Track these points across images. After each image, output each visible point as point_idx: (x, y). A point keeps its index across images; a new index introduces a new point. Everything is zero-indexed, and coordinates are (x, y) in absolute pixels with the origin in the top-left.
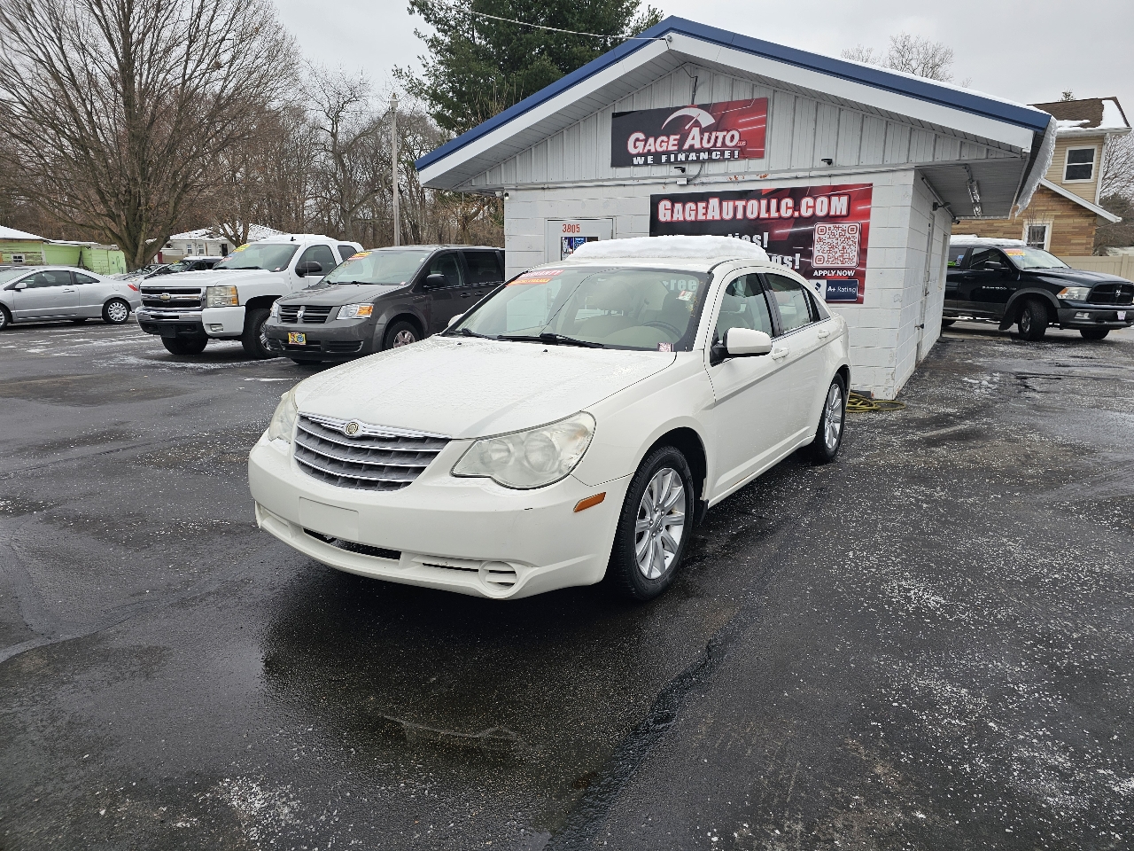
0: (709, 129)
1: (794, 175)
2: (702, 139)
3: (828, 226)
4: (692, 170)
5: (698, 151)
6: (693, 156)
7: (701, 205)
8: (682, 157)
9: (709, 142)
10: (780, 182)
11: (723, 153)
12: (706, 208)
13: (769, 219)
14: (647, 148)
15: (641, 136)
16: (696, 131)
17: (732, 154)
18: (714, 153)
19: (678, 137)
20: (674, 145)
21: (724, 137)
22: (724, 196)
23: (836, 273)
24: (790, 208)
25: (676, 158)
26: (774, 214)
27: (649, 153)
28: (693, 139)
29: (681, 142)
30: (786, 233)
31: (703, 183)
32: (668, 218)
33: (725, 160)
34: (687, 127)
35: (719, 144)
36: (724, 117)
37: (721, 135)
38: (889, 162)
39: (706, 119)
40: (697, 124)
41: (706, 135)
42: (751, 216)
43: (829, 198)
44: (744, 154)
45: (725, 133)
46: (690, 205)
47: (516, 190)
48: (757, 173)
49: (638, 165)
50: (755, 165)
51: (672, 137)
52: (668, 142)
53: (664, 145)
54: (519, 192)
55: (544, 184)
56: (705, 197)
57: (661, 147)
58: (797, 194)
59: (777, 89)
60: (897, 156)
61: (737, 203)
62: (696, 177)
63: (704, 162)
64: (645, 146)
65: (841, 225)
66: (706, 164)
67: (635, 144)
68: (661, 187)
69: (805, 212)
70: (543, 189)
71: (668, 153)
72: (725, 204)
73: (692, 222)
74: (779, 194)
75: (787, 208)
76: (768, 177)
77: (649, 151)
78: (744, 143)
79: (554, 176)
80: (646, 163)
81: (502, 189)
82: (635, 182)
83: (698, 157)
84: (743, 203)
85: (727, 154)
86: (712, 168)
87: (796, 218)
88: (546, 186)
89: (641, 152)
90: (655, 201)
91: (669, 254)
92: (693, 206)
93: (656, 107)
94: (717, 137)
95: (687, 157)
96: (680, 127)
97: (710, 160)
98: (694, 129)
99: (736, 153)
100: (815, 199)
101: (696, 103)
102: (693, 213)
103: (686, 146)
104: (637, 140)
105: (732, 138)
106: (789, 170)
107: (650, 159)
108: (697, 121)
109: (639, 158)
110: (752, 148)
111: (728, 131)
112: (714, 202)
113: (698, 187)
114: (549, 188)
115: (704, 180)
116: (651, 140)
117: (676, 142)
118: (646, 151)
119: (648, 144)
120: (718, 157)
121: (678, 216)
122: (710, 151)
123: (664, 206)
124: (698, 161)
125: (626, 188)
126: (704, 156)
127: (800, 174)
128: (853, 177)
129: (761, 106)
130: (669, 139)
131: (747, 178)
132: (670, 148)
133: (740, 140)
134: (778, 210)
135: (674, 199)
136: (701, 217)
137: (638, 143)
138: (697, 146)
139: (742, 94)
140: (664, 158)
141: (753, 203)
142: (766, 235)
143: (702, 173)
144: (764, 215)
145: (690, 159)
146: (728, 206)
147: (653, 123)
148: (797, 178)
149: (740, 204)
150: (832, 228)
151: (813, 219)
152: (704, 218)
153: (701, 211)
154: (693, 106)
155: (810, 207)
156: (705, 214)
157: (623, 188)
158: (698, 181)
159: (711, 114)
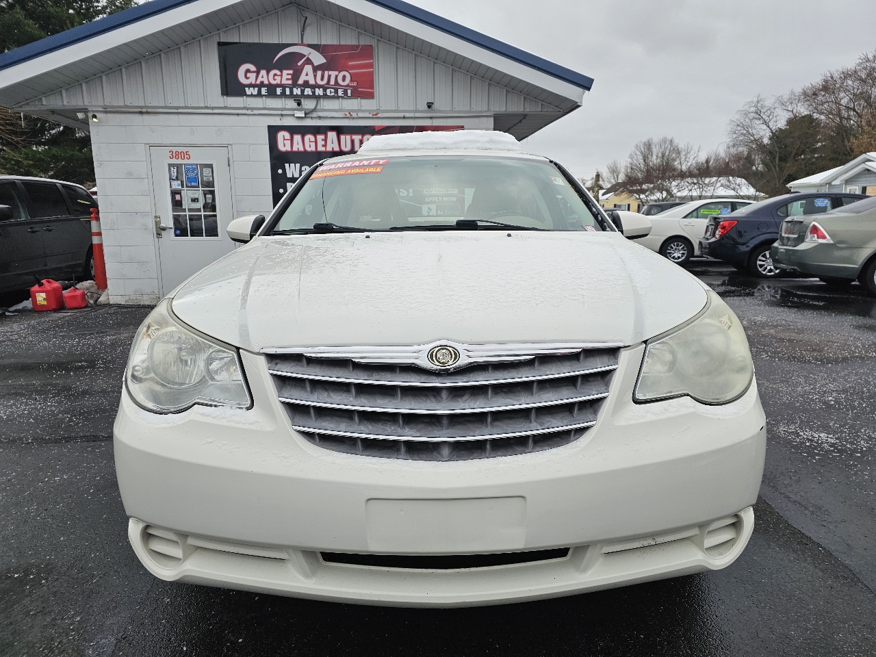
0: (322, 68)
1: (401, 115)
2: (315, 76)
4: (309, 104)
5: (313, 87)
6: (308, 91)
7: (320, 137)
8: (297, 91)
9: (322, 79)
10: (390, 120)
11: (336, 92)
12: (325, 140)
14: (260, 80)
15: (253, 68)
16: (308, 69)
17: (345, 92)
18: (328, 91)
19: (291, 72)
20: (287, 79)
21: (337, 76)
22: (341, 130)
25: (291, 91)
27: (262, 85)
28: (307, 75)
29: (295, 77)
31: (320, 118)
32: (288, 148)
33: (338, 97)
34: (300, 64)
35: (332, 82)
36: (334, 58)
37: (333, 74)
38: (474, 110)
39: (318, 59)
40: (309, 61)
41: (319, 73)
44: (357, 94)
45: (337, 73)
46: (309, 137)
47: (106, 112)
48: (369, 111)
49: (252, 95)
50: (367, 104)
51: (285, 72)
52: (281, 76)
53: (278, 78)
54: (110, 115)
55: (142, 107)
56: (323, 130)
57: (275, 80)
59: (380, 39)
60: (480, 105)
61: (354, 137)
62: (314, 110)
63: (319, 97)
64: (257, 76)
66: (322, 100)
67: (245, 75)
68: (278, 118)
70: (141, 113)
71: (283, 87)
72: (342, 137)
73: (312, 152)
76: (379, 115)
77: (262, 82)
78: (355, 84)
79: (154, 99)
80: (259, 95)
81: (85, 111)
82: (249, 112)
83: (314, 93)
84: (360, 137)
85: (340, 92)
86: (326, 104)
88: (144, 110)
89: (253, 82)
90: (273, 131)
92: (312, 138)
93: (265, 41)
95: (303, 91)
96: (292, 62)
97: (325, 96)
98: (306, 66)
99: (349, 92)
101: (305, 42)
102: (313, 145)
103: (300, 82)
104: (248, 71)
105: (344, 78)
106: (397, 111)
107: (264, 91)
108: (308, 58)
109: (252, 89)
110: (363, 88)
111: (340, 72)
112: (332, 135)
113: (314, 120)
114: (148, 113)
115: (321, 114)
116: (263, 72)
117: (290, 77)
118: (258, 82)
119: (261, 75)
120: (333, 94)
121: (298, 146)
122: (324, 88)
123: (282, 136)
124: (314, 96)
125: (241, 117)
126: (319, 92)
127: (407, 115)
128: (449, 120)
129: (367, 52)
130: (282, 72)
131: (360, 115)
132: (284, 82)
133: (351, 81)
135: (293, 130)
136: (321, 148)
138: (312, 82)
139: (349, 39)
140: (279, 91)
143: (318, 107)
145: (306, 93)
146: (346, 139)
147: (264, 56)
148: (404, 118)
149: (356, 138)
152: (323, 149)
153: (320, 143)
154: (302, 44)
156: (325, 146)
157: (236, 117)
158: (315, 115)
159: (321, 54)
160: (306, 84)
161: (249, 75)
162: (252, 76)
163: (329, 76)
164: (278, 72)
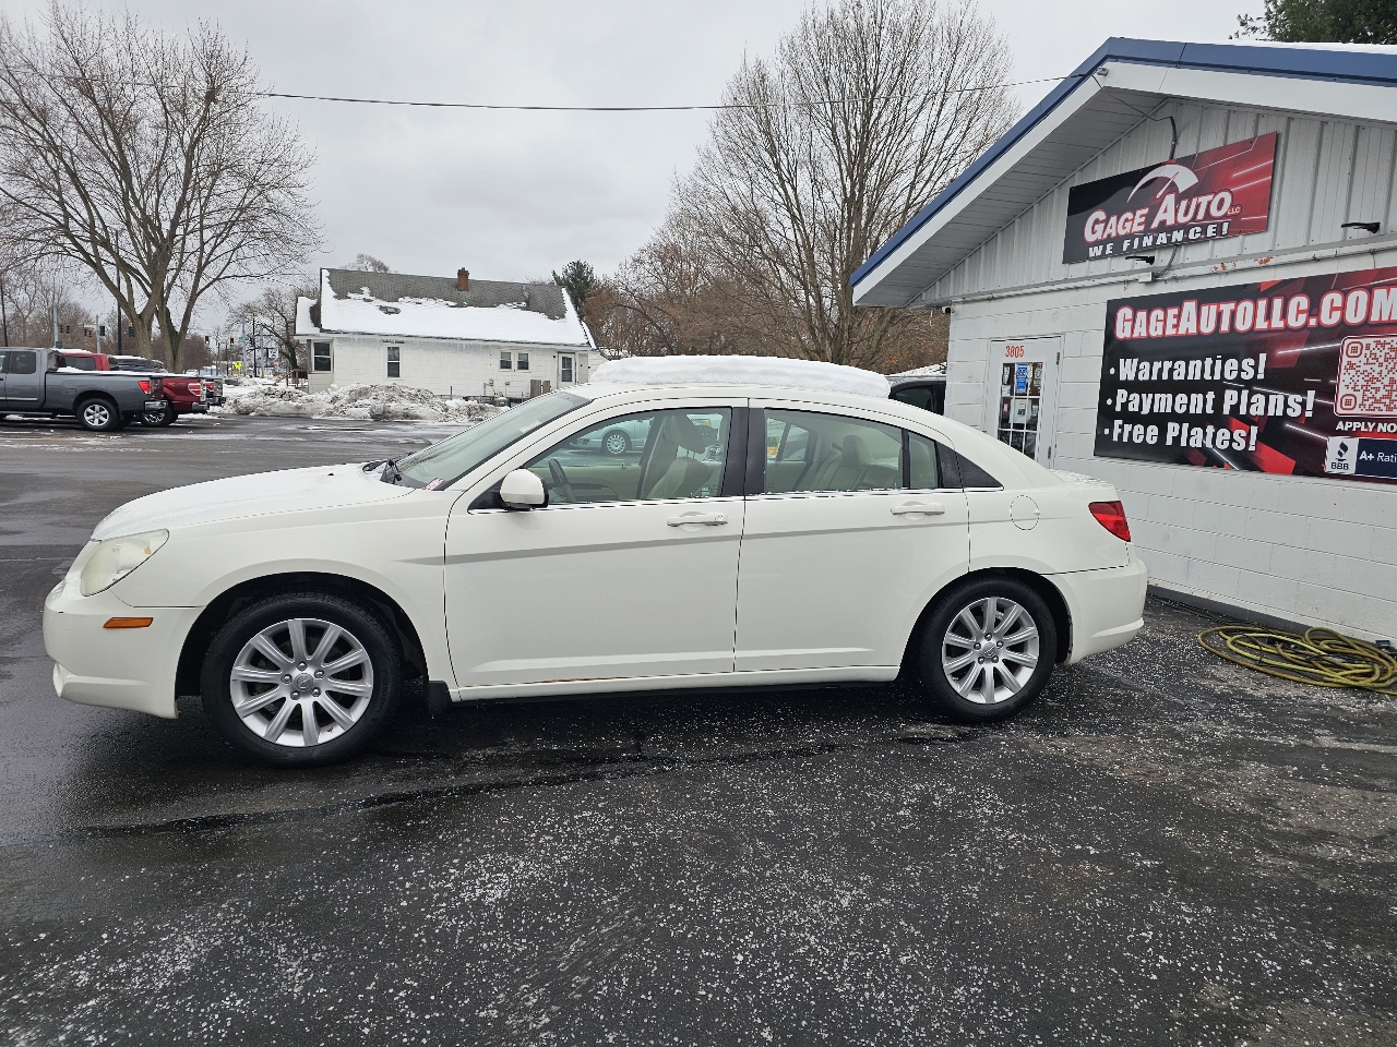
0: (1189, 194)
1: (1309, 255)
2: (1177, 211)
3: (1365, 341)
4: (1163, 259)
5: (1170, 230)
6: (1162, 238)
7: (1173, 312)
8: (1148, 241)
9: (1186, 214)
10: (1290, 269)
11: (1204, 231)
12: (1178, 317)
13: (1269, 331)
14: (1108, 231)
15: (1102, 216)
16: (1170, 200)
17: (1219, 230)
18: (1193, 231)
19: (1145, 211)
20: (1139, 224)
21: (1209, 203)
22: (1204, 297)
23: (1376, 427)
24: (1302, 312)
25: (1141, 242)
26: (1277, 323)
27: (1109, 239)
28: (1165, 211)
29: (1150, 218)
30: (1294, 355)
31: (1175, 279)
32: (1127, 334)
33: (1206, 240)
34: (1160, 194)
35: (1200, 216)
36: (1211, 172)
37: (1204, 200)
39: (1186, 179)
40: (1173, 188)
41: (1184, 203)
42: (1242, 326)
43: (1370, 291)
44: (1239, 227)
45: (1210, 197)
46: (1158, 313)
47: (965, 302)
48: (1254, 256)
49: (1096, 258)
50: (1256, 243)
51: (1138, 213)
52: (1133, 220)
53: (1129, 224)
54: (967, 305)
56: (1176, 300)
57: (1124, 228)
58: (1315, 288)
59: (1293, 116)
61: (1223, 306)
62: (1169, 268)
63: (1177, 245)
64: (1105, 228)
65: (1388, 340)
66: (1183, 247)
67: (1093, 228)
68: (1122, 287)
69: (1328, 319)
70: (989, 299)
71: (1131, 237)
72: (1204, 309)
73: (1157, 338)
74: (1285, 289)
75: (1299, 312)
76: (1272, 262)
77: (1109, 236)
78: (1237, 210)
79: (1002, 282)
80: (1103, 255)
81: (949, 303)
82: (1090, 283)
83: (1170, 239)
84: (1232, 306)
85: (1211, 231)
86: (1186, 255)
87: (1312, 329)
89: (1100, 238)
90: (1113, 307)
92: (1161, 314)
93: (1124, 171)
94: (1198, 206)
95: (1155, 240)
96: (1151, 194)
97: (1187, 242)
98: (1168, 196)
99: (1226, 226)
100: (1345, 295)
101: (1176, 156)
102: (1160, 325)
103: (1155, 225)
104: (1097, 222)
105: (1219, 203)
106: (1305, 248)
107: (1109, 248)
108: (1172, 184)
109: (1096, 248)
110: (1252, 215)
111: (1216, 194)
112: (1189, 306)
113: (1169, 284)
114: (993, 299)
115: (1178, 273)
116: (1113, 220)
117: (1143, 220)
118: (1105, 236)
119: (1109, 225)
120: (1198, 235)
121: (1141, 330)
122: (1186, 228)
123: (1125, 313)
124: (1170, 244)
125: (1081, 292)
126: (1178, 236)
127: (1319, 254)
130: (1135, 215)
131: (1240, 265)
132: (1136, 229)
133: (1232, 206)
134: (1284, 315)
135: (1138, 304)
136: (1170, 331)
137: (1097, 227)
138: (1170, 221)
139: (1242, 133)
140: (1126, 245)
141: (1247, 305)
142: (1263, 357)
143: (1176, 262)
144: (1261, 325)
145: (1159, 242)
146: (1209, 311)
147: (1117, 195)
148: (1317, 260)
149: (1227, 308)
150: (1373, 345)
151: (1343, 330)
152: (1174, 332)
153: (1171, 321)
154: (1172, 160)
155: (1337, 309)
156: (1176, 326)
157: (1075, 292)
158: (1171, 274)
159: (1192, 170)
160: (1163, 227)
161: (1096, 227)
162: (1100, 228)
164: (1130, 215)
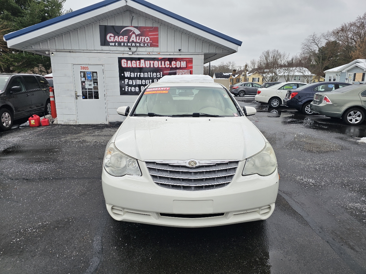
0: (139, 35)
1: (169, 54)
2: (136, 39)
3: (181, 71)
4: (134, 49)
5: (135, 43)
6: (133, 44)
7: (138, 62)
8: (129, 44)
9: (139, 40)
10: (164, 56)
11: (144, 44)
12: (140, 63)
13: (162, 68)
14: (115, 40)
15: (112, 35)
16: (134, 36)
17: (148, 45)
18: (141, 44)
19: (127, 37)
20: (126, 40)
21: (144, 39)
22: (146, 59)
24: (168, 64)
25: (127, 44)
26: (163, 66)
27: (116, 42)
28: (133, 38)
30: (168, 73)
31: (138, 54)
32: (125, 66)
33: (145, 47)
34: (130, 34)
35: (143, 41)
36: (144, 31)
37: (143, 38)
38: (197, 52)
39: (137, 32)
40: (134, 33)
41: (138, 37)
42: (156, 66)
43: (180, 61)
44: (152, 46)
45: (144, 37)
46: (133, 62)
47: (57, 52)
48: (157, 52)
49: (112, 46)
50: (156, 49)
51: (125, 37)
52: (123, 38)
53: (122, 39)
54: (58, 53)
55: (70, 50)
56: (139, 59)
57: (121, 40)
58: (170, 60)
59: (161, 24)
60: (199, 50)
61: (151, 62)
62: (136, 52)
63: (137, 47)
64: (114, 38)
65: (184, 71)
66: (139, 48)
68: (122, 54)
69: (174, 66)
70: (70, 52)
71: (124, 43)
72: (146, 62)
73: (135, 68)
74: (165, 60)
75: (167, 64)
76: (160, 54)
77: (116, 41)
78: (151, 42)
79: (75, 47)
80: (115, 45)
81: (49, 51)
82: (111, 52)
83: (136, 45)
84: (153, 62)
85: (146, 45)
86: (140, 49)
87: (171, 68)
88: (71, 51)
89: (113, 41)
90: (120, 59)
91: (203, 81)
92: (135, 62)
93: (117, 25)
95: (131, 44)
96: (127, 33)
97: (140, 46)
98: (133, 35)
99: (149, 44)
100: (176, 62)
101: (132, 25)
102: (135, 64)
103: (131, 41)
104: (111, 36)
105: (147, 39)
106: (167, 52)
107: (117, 44)
108: (134, 32)
109: (112, 43)
110: (154, 43)
111: (146, 37)
112: (142, 61)
113: (136, 55)
114: (72, 52)
115: (138, 53)
116: (116, 37)
117: (127, 39)
120: (143, 45)
121: (129, 65)
122: (140, 43)
123: (123, 61)
124: (136, 46)
125: (108, 54)
126: (138, 45)
127: (171, 53)
128: (187, 55)
129: (156, 29)
130: (123, 37)
131: (153, 53)
132: (124, 41)
133: (150, 40)
134: (165, 65)
135: (127, 59)
136: (138, 66)
138: (135, 41)
139: (149, 25)
140: (122, 44)
141: (156, 62)
142: (161, 73)
143: (137, 50)
144: (160, 66)
145: (133, 45)
146: (148, 63)
147: (117, 31)
148: (170, 55)
149: (152, 62)
150: (182, 71)
151: (176, 68)
152: (139, 66)
153: (138, 64)
154: (131, 26)
155: (175, 64)
156: (140, 65)
157: (106, 54)
158: (136, 53)
159: (139, 30)
160: (133, 42)
161: (111, 38)
162: (112, 38)
163: (142, 39)
164: (122, 37)
